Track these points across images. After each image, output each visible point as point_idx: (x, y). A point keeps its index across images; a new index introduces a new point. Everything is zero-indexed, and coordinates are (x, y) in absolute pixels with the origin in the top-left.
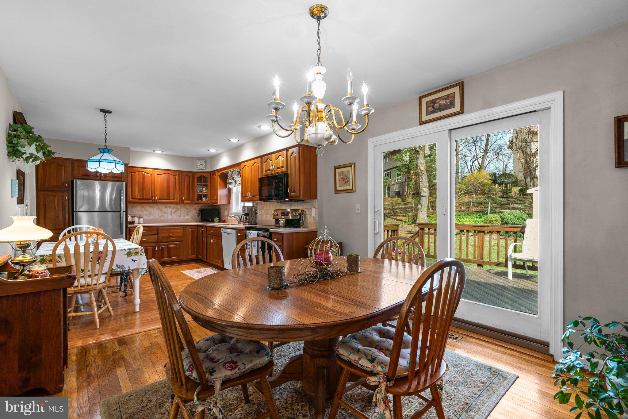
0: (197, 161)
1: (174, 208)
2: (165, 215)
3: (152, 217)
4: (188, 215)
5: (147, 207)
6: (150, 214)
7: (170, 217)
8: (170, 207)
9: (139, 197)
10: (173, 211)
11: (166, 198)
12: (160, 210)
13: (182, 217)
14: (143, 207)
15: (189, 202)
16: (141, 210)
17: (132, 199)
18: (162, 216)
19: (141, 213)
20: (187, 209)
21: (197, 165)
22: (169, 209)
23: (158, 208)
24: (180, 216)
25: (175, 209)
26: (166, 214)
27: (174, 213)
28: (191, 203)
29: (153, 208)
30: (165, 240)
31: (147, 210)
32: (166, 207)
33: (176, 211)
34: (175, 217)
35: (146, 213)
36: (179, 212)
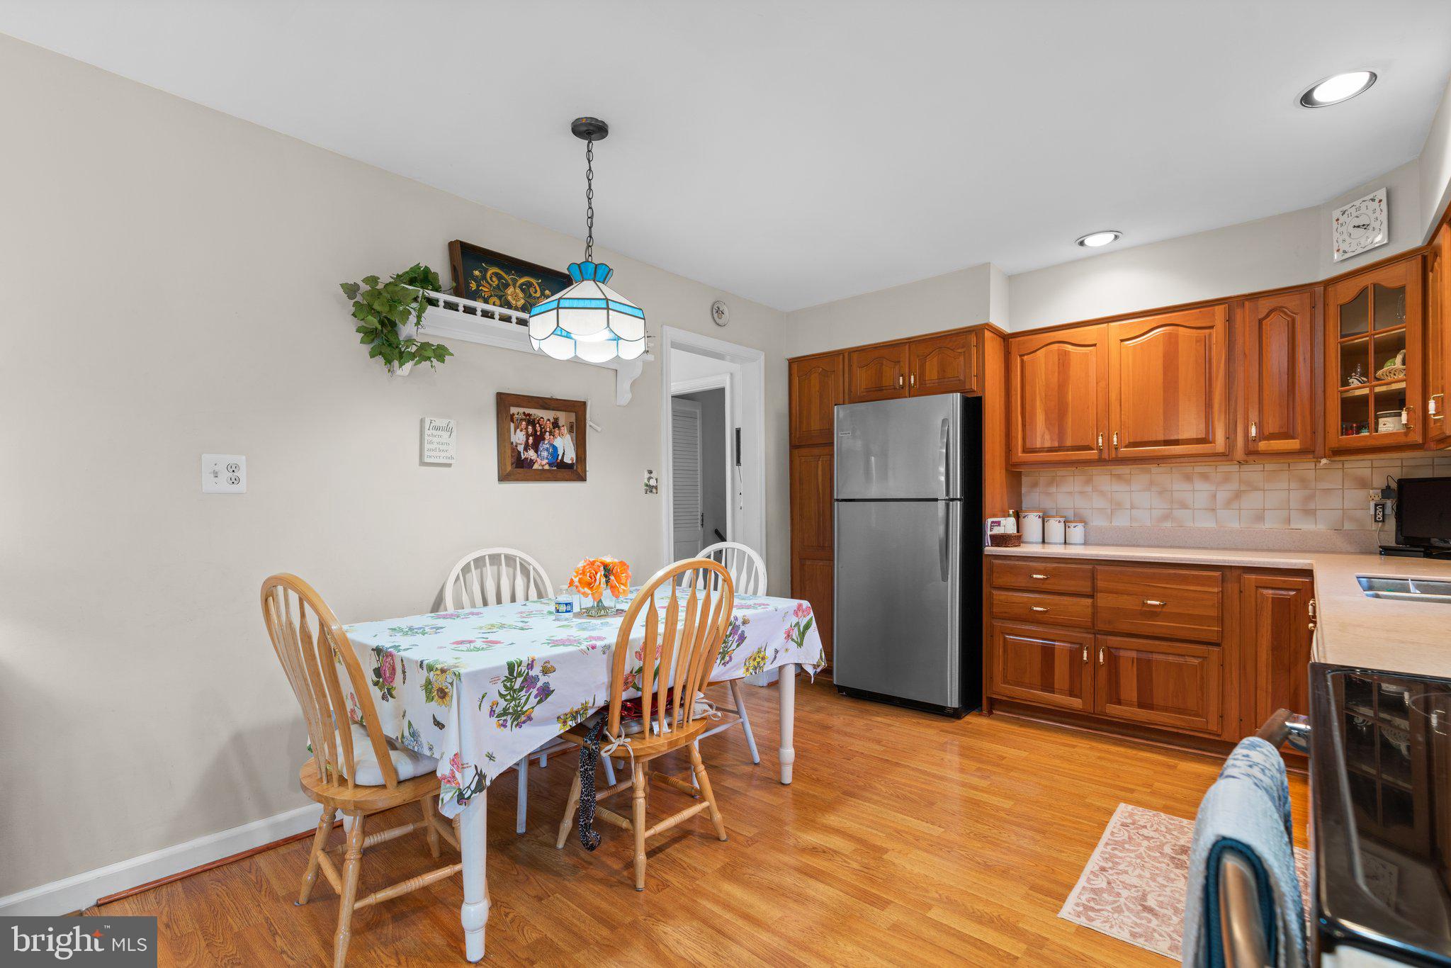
0: (1336, 213)
1: (1226, 479)
2: (1179, 513)
3: (1122, 521)
4: (1309, 513)
5: (1103, 480)
6: (1117, 506)
7: (1205, 523)
8: (1205, 477)
9: (1048, 444)
10: (1222, 495)
11: (1161, 437)
12: (1160, 493)
13: (1271, 524)
14: (1089, 481)
15: (1294, 444)
16: (1081, 493)
17: (1024, 451)
18: (1166, 517)
19: (1080, 503)
20: (1303, 482)
21: (1336, 235)
22: (1200, 485)
23: (1152, 483)
24: (1260, 518)
25: (1234, 486)
26: (1184, 506)
27: (1228, 504)
28: (1306, 452)
29: (1128, 482)
30: (1124, 626)
31: (1102, 493)
32: (1188, 478)
33: (1238, 495)
34: (1233, 522)
35: (1098, 502)
36: (1253, 500)
